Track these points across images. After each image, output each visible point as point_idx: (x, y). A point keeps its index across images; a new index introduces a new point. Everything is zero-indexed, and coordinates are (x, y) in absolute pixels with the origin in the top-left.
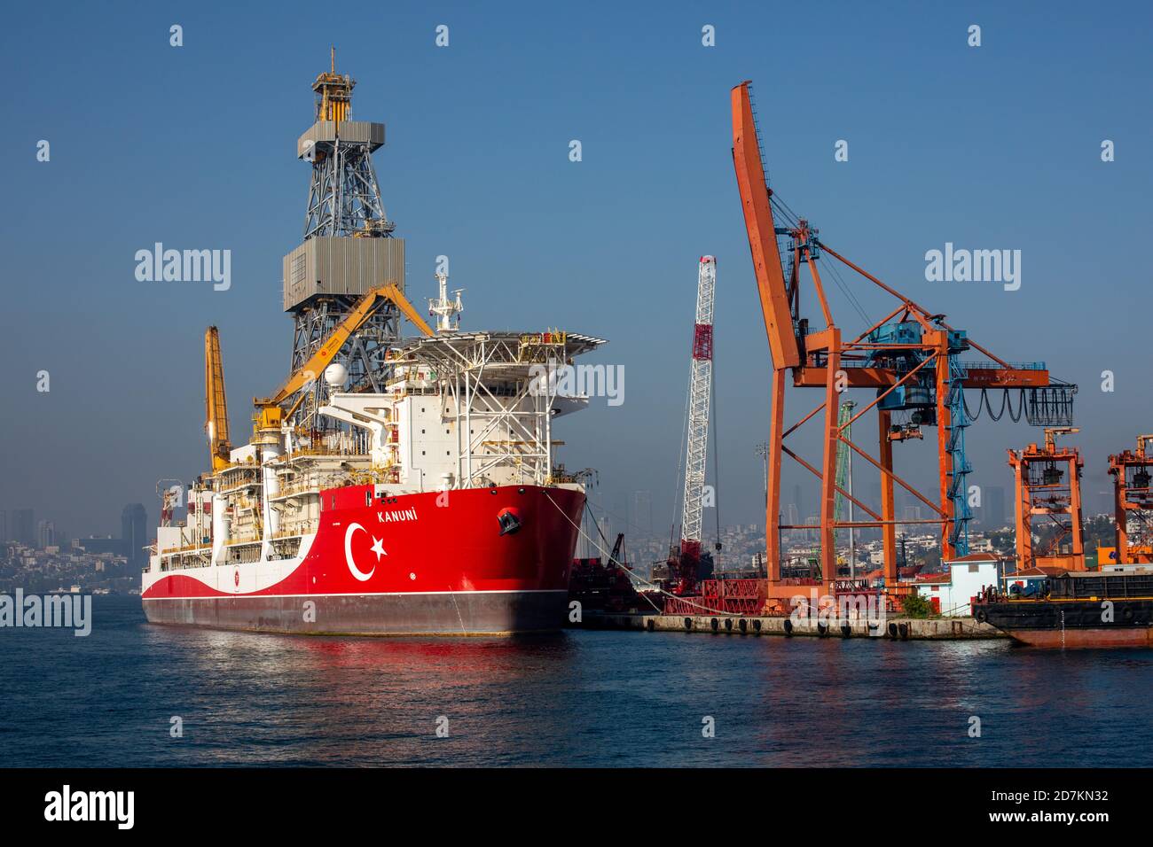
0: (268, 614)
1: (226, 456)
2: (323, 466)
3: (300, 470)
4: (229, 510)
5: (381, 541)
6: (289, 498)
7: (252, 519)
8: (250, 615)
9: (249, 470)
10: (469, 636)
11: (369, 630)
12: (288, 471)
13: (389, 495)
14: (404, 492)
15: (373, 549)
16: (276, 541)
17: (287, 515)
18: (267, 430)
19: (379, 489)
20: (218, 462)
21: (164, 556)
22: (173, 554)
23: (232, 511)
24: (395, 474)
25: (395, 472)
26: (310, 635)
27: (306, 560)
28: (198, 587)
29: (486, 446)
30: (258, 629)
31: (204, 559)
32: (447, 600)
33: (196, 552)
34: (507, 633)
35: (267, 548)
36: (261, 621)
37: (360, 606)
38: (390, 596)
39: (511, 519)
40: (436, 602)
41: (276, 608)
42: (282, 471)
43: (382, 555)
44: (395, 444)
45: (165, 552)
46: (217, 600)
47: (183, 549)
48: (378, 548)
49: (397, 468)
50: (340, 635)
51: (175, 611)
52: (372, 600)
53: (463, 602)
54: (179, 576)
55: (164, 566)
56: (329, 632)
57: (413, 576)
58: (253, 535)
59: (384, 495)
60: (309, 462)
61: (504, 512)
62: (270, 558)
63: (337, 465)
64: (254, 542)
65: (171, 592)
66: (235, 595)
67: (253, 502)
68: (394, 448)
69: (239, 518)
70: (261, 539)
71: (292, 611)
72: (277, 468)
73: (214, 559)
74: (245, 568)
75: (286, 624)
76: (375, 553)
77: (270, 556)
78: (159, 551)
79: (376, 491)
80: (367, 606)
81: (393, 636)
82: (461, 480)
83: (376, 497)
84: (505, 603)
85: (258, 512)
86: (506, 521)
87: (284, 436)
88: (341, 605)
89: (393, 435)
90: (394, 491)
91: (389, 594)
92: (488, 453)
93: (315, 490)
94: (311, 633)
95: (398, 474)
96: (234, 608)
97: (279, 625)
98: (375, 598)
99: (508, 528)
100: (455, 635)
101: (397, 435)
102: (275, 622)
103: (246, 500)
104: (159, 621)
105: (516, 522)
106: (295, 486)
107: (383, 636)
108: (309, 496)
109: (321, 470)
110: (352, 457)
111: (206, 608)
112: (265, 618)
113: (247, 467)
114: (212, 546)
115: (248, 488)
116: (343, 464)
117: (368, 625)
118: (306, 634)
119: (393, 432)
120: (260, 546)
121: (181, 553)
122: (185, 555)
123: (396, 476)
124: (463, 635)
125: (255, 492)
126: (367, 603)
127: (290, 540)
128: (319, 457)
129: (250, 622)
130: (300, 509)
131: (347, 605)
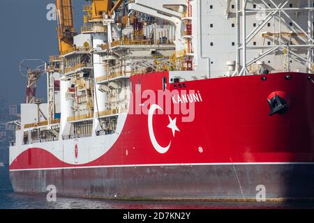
0: (97, 183)
1: (70, 41)
2: (135, 54)
3: (119, 57)
4: (71, 90)
5: (175, 120)
6: (111, 81)
7: (87, 99)
8: (85, 183)
9: (85, 55)
10: (248, 201)
11: (168, 196)
12: (110, 57)
13: (181, 81)
14: (194, 77)
15: (169, 126)
16: (102, 119)
17: (112, 96)
18: (95, 20)
19: (172, 75)
20: (64, 46)
21: (26, 130)
22: (32, 129)
23: (73, 90)
24: (188, 62)
25: (189, 60)
26: (124, 200)
27: (121, 135)
28: (50, 159)
29: (266, 37)
30: (90, 196)
31: (54, 132)
32: (229, 171)
33: (48, 127)
34: (280, 199)
35: (96, 124)
36: (93, 189)
37: (161, 175)
38: (184, 166)
39: (278, 101)
40: (219, 171)
41: (102, 177)
42: (105, 58)
43: (176, 131)
44: (189, 36)
45: (26, 126)
46: (63, 170)
47: (39, 124)
48: (173, 125)
49: (190, 57)
50: (147, 200)
51: (33, 181)
52: (170, 170)
53: (242, 172)
54: (36, 149)
55: (26, 140)
56: (138, 197)
57: (201, 150)
58: (87, 112)
59: (177, 80)
60: (125, 50)
61: (273, 95)
62: (98, 133)
63: (148, 53)
64: (87, 119)
65: (30, 164)
66: (75, 166)
67: (87, 83)
68: (189, 40)
69: (78, 97)
70: (93, 116)
71: (112, 179)
72: (102, 54)
73: (61, 133)
74: (82, 142)
75: (109, 191)
76: (171, 129)
77: (98, 132)
78: (22, 127)
79: (170, 77)
80: (165, 175)
81: (187, 200)
82: (240, 68)
83: (170, 82)
84: (277, 173)
85: (90, 93)
86: (274, 103)
87: (106, 27)
88: (146, 174)
89: (188, 29)
90: (186, 76)
91: (182, 164)
92: (269, 43)
93: (128, 75)
94: (126, 198)
95: (191, 62)
96: (74, 177)
97: (104, 192)
98: (172, 168)
99: (276, 109)
100: (236, 200)
101: (190, 29)
102: (101, 189)
103: (83, 81)
104: (21, 191)
105: (282, 104)
106: (117, 71)
107: (178, 201)
108: (125, 79)
109: (134, 58)
110: (161, 46)
111: (55, 177)
112: (95, 185)
113: (84, 52)
114: (59, 122)
115: (84, 71)
116: (153, 52)
117: (167, 191)
118: (121, 200)
119: (187, 25)
120: (91, 122)
121: (38, 127)
122: (41, 130)
123: (189, 64)
124: (243, 201)
125: (88, 74)
126: (166, 172)
127: (111, 118)
128: (133, 46)
129: (85, 190)
130: (120, 90)
131: (151, 173)
